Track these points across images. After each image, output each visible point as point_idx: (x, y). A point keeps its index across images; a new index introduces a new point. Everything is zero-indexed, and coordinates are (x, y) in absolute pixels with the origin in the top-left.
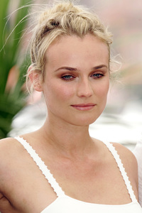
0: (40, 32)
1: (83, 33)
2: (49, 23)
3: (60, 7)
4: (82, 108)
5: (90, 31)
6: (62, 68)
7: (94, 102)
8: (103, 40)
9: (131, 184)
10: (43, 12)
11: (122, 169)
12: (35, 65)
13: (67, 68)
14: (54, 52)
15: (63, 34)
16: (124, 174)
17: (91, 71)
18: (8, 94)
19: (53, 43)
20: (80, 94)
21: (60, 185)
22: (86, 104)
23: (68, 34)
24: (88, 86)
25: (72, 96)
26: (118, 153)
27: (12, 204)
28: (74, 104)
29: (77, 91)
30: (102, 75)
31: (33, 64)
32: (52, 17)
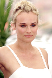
0: (15, 11)
1: (29, 11)
2: (18, 8)
3: (22, 2)
4: (28, 37)
5: (31, 11)
6: (21, 23)
7: (32, 35)
8: (35, 14)
9: (46, 62)
10: (17, 3)
11: (43, 57)
12: (13, 22)
13: (23, 23)
14: (19, 18)
15: (22, 11)
16: (43, 58)
17: (31, 24)
18: (5, 31)
19: (19, 14)
20: (27, 32)
21: (22, 62)
22: (29, 35)
23: (24, 11)
24: (30, 29)
25: (24, 32)
26: (41, 51)
27: (5, 69)
28: (25, 35)
29: (26, 31)
30: (35, 26)
31: (12, 21)
32: (19, 6)
